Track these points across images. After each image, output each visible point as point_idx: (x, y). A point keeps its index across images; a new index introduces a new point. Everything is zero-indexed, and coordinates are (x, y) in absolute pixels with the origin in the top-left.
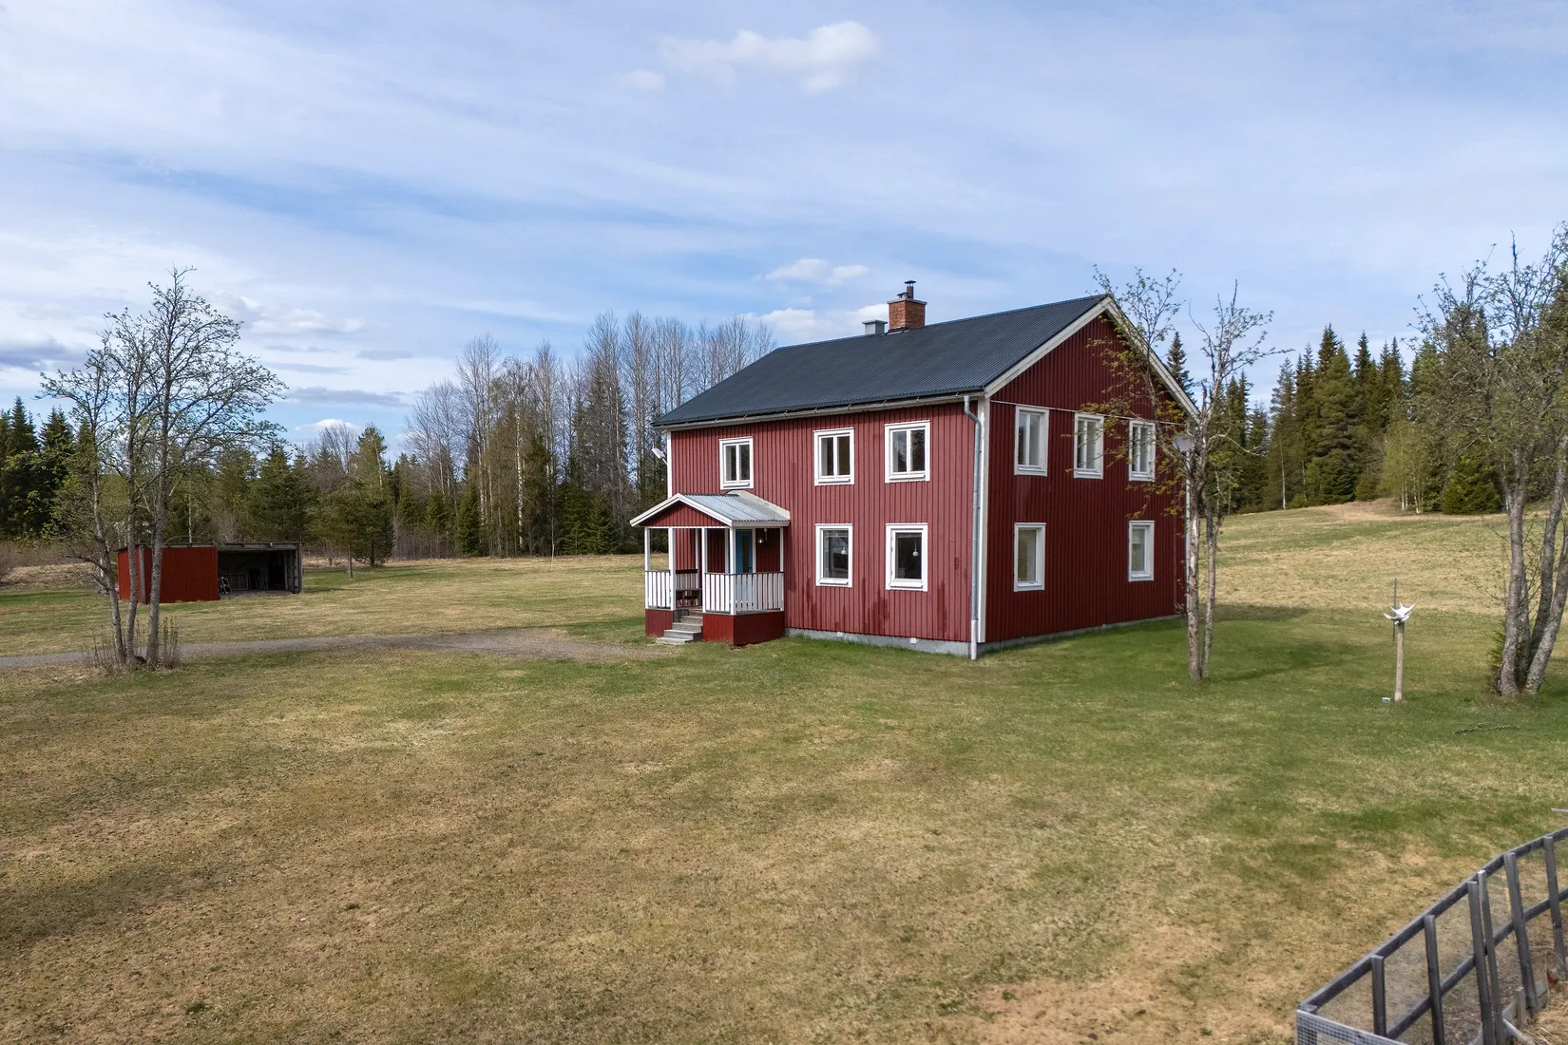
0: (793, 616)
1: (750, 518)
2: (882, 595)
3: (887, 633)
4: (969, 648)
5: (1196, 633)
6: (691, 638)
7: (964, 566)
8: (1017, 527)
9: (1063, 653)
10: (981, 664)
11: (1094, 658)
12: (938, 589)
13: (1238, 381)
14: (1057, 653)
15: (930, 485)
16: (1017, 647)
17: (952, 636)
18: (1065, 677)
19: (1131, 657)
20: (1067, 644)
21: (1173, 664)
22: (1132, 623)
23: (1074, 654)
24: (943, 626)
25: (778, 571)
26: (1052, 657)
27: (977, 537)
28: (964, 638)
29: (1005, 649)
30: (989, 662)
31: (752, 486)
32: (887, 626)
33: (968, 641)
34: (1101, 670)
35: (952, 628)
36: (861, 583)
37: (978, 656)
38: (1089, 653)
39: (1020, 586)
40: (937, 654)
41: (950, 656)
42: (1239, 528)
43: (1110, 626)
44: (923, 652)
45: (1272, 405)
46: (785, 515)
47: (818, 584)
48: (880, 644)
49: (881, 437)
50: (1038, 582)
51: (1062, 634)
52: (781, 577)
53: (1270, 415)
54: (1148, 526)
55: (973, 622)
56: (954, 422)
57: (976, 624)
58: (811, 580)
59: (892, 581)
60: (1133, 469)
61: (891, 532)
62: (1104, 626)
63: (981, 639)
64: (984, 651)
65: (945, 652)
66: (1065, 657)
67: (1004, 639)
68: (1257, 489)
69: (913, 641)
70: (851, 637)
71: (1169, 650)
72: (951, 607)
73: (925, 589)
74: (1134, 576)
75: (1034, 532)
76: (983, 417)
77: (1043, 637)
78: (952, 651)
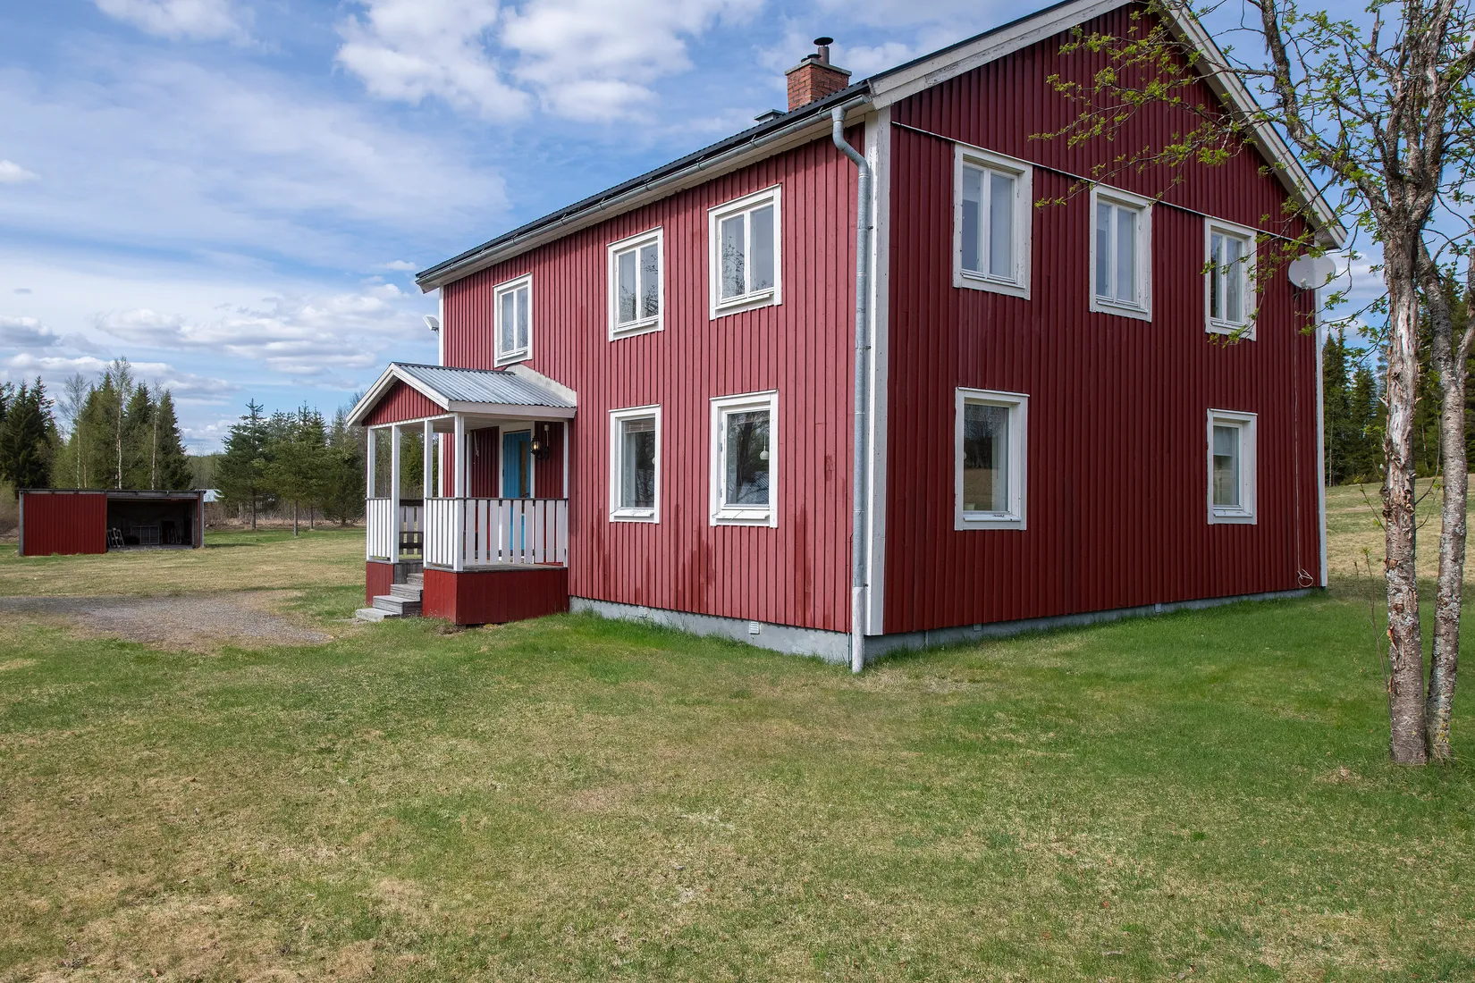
0: (577, 579)
1: (493, 399)
2: (704, 537)
3: (712, 611)
4: (850, 646)
5: (1414, 628)
6: (399, 610)
7: (841, 473)
8: (962, 396)
9: (1058, 663)
10: (867, 684)
11: (1128, 678)
12: (798, 524)
13: (1335, 340)
14: (1045, 664)
15: (782, 311)
16: (960, 646)
17: (819, 623)
18: (1046, 729)
19: (1214, 679)
20: (1074, 643)
21: (1323, 703)
22: (1216, 603)
23: (1084, 668)
24: (804, 599)
25: (561, 498)
26: (1030, 672)
27: (864, 407)
28: (840, 626)
29: (933, 650)
30: (889, 680)
31: (530, 356)
32: (711, 597)
33: (847, 630)
34: (1138, 710)
35: (819, 602)
36: (675, 513)
37: (866, 665)
38: (1116, 664)
39: (967, 519)
40: (794, 657)
41: (815, 661)
42: (1349, 496)
43: (1171, 608)
44: (771, 653)
45: (1379, 364)
46: (570, 397)
47: (612, 519)
48: (702, 633)
49: (701, 235)
50: (1012, 510)
51: (1068, 620)
52: (562, 509)
53: (1377, 375)
54: (1244, 423)
55: (856, 591)
56: (822, 176)
57: (863, 595)
58: (603, 512)
59: (721, 510)
60: (1213, 314)
61: (720, 413)
62: (1158, 608)
63: (874, 626)
64: (878, 654)
65: (808, 654)
66: (1059, 673)
67: (932, 630)
68: (1364, 458)
69: (754, 627)
70: (659, 617)
71: (1303, 664)
72: (819, 556)
73: (773, 524)
74: (1217, 514)
75: (1003, 411)
76: (876, 154)
77: (1027, 626)
78: (821, 653)
